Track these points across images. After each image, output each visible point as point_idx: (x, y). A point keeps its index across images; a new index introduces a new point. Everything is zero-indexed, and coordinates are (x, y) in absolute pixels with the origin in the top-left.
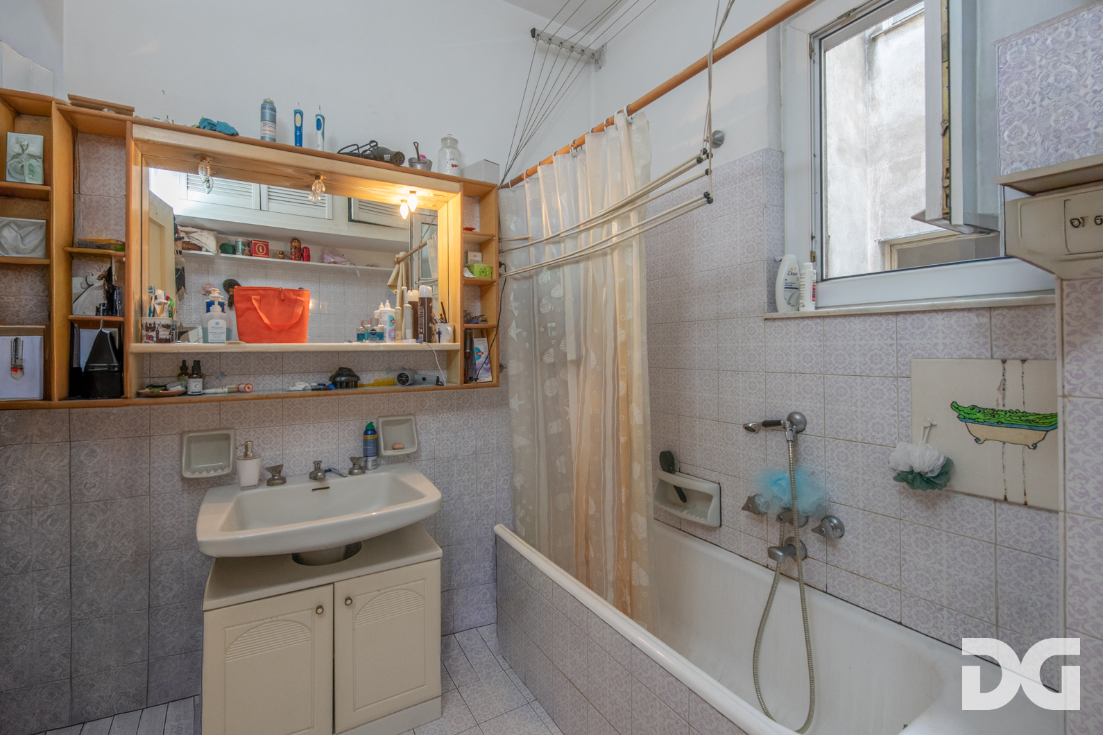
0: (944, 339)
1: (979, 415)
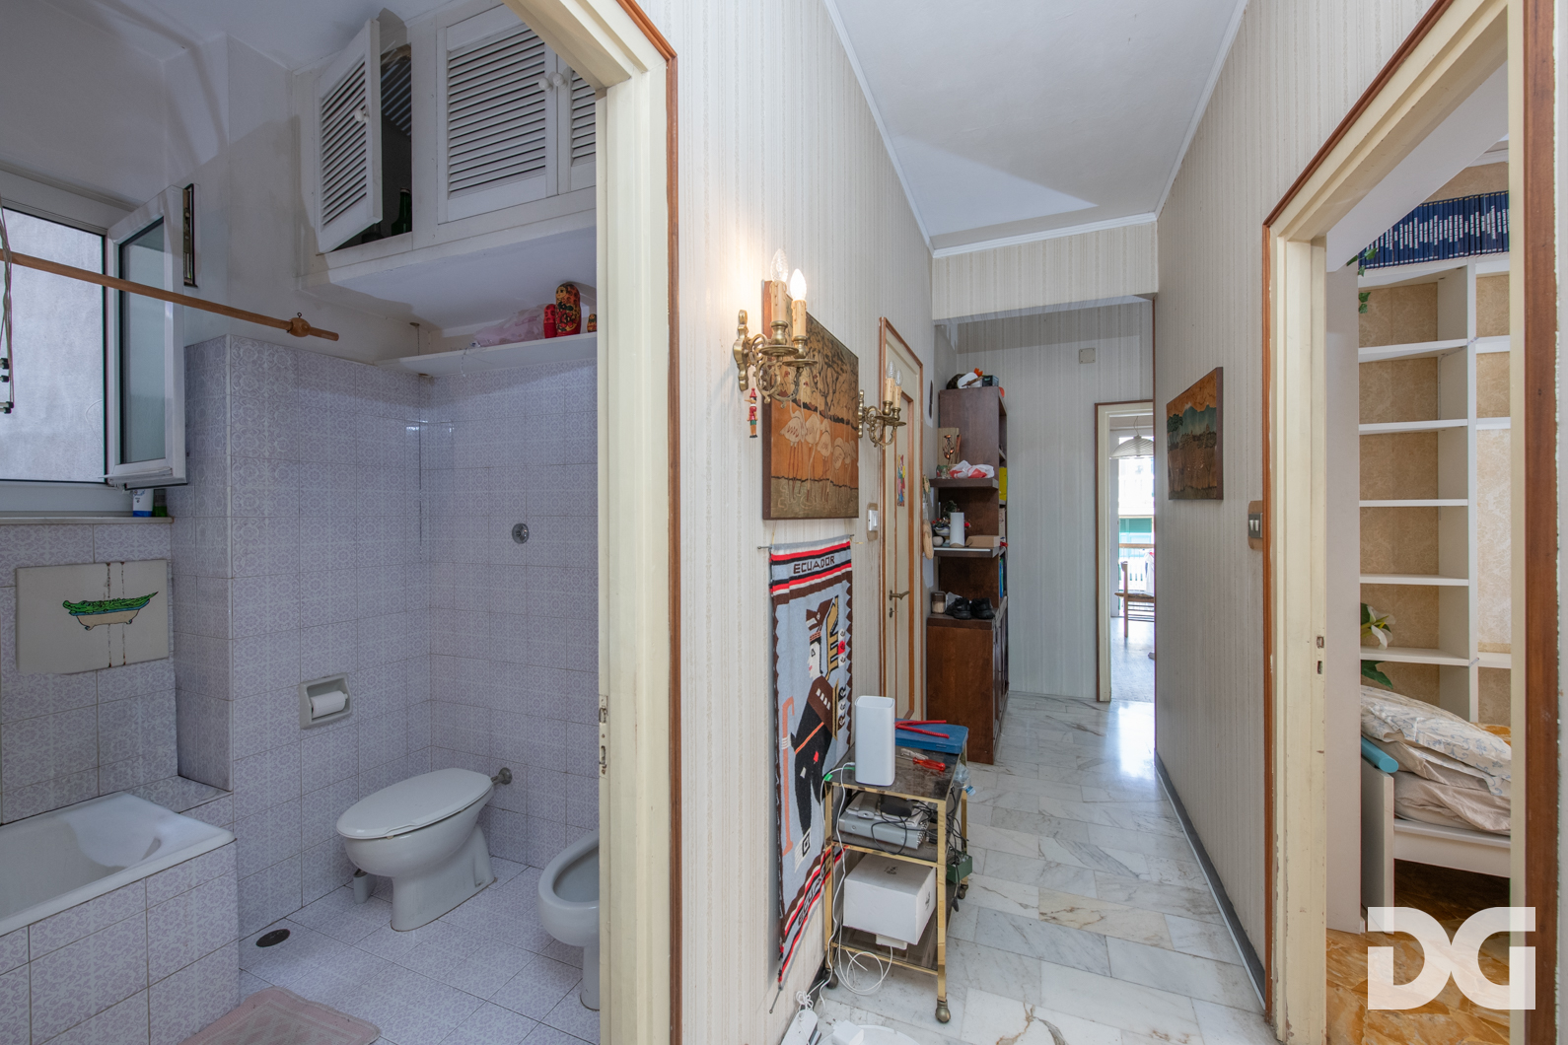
0: (51, 549)
1: (88, 608)
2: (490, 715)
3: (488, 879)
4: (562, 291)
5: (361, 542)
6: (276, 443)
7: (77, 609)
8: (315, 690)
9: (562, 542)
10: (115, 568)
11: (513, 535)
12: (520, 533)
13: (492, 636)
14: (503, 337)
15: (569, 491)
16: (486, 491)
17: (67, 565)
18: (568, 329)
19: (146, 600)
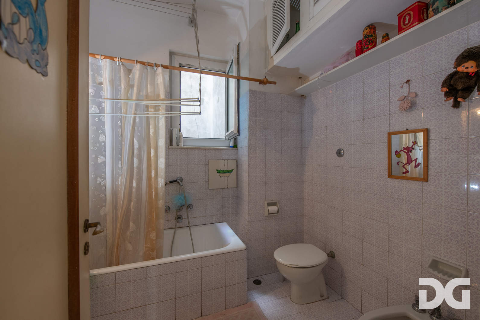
0: (214, 155)
1: (221, 172)
2: (326, 227)
3: (326, 296)
4: (366, 29)
5: (283, 156)
6: (260, 123)
7: (219, 172)
8: (269, 205)
9: (361, 156)
10: (226, 161)
11: (337, 153)
12: (339, 153)
13: (327, 195)
14: (335, 65)
15: (365, 132)
16: (325, 136)
17: (217, 160)
18: (370, 47)
19: (232, 171)
